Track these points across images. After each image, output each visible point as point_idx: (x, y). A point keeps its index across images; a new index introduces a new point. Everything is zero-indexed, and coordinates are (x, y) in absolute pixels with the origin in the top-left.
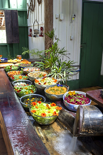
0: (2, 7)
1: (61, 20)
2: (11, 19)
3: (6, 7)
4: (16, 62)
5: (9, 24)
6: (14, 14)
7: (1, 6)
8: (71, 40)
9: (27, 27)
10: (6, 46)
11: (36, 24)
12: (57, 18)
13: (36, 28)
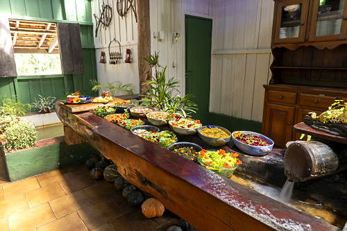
0: (53, 18)
1: (160, 40)
2: (68, 37)
3: (60, 18)
4: (107, 101)
5: (67, 45)
6: (75, 29)
7: (51, 16)
8: (174, 67)
9: (94, 50)
10: (63, 78)
11: (114, 44)
12: (155, 37)
13: (115, 50)
